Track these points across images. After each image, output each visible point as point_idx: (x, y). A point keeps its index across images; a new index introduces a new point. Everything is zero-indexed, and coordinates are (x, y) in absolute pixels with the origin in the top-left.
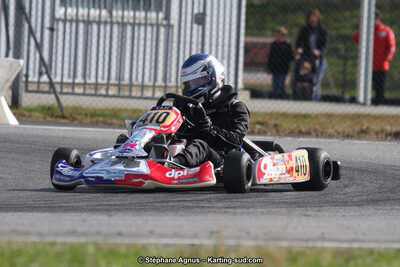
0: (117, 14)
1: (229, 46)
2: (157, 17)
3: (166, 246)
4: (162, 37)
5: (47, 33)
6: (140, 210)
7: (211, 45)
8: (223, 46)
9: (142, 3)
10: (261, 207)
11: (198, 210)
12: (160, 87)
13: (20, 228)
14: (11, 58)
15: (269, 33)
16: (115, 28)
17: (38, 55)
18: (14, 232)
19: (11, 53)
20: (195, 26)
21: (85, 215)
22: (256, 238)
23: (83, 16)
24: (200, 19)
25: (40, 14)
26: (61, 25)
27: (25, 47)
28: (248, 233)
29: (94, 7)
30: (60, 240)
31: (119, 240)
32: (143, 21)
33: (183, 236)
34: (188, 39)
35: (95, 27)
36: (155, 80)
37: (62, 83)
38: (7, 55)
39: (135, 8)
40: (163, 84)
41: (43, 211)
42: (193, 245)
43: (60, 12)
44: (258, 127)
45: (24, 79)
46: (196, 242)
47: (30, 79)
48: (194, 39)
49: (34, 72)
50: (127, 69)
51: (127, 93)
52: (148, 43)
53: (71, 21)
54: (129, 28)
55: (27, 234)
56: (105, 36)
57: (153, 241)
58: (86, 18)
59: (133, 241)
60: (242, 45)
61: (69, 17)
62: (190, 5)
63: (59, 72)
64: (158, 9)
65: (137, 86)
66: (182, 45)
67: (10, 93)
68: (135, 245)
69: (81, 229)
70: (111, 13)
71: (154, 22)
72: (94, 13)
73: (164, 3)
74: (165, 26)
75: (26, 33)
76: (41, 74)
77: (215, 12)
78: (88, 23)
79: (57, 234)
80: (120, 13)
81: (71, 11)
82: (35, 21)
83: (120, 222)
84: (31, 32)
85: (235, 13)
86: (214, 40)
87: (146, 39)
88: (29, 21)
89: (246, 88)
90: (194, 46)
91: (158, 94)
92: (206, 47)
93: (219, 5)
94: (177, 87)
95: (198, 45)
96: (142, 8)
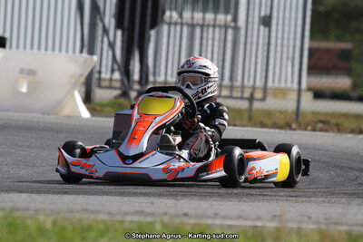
0: (187, 15)
1: (294, 47)
2: (226, 19)
3: (230, 226)
4: (230, 38)
6: (205, 196)
7: (276, 46)
8: (288, 47)
9: (211, 5)
10: (322, 196)
11: (261, 197)
12: (226, 87)
13: (90, 208)
14: (85, 55)
15: (333, 38)
16: (185, 29)
17: (110, 53)
18: (86, 210)
19: (85, 50)
20: (262, 28)
21: (152, 199)
22: (317, 222)
24: (266, 21)
27: (99, 44)
28: (310, 218)
30: (129, 218)
31: (186, 220)
32: (212, 23)
33: (247, 219)
34: (255, 39)
35: (166, 27)
36: (222, 78)
38: (81, 51)
39: (205, 11)
40: (229, 84)
41: (113, 195)
42: (256, 227)
44: (320, 125)
45: (97, 75)
46: (259, 224)
47: (103, 75)
48: (261, 40)
49: (107, 70)
52: (216, 43)
54: (198, 31)
55: (98, 212)
56: (175, 35)
57: (218, 222)
59: (199, 221)
62: (257, 8)
64: (227, 12)
66: (248, 47)
67: (83, 89)
68: (201, 225)
69: (148, 210)
70: (181, 16)
71: (222, 23)
74: (232, 28)
75: (101, 31)
76: (113, 71)
77: (281, 15)
79: (126, 214)
80: (190, 14)
82: (109, 21)
83: (187, 205)
84: (106, 31)
85: (300, 16)
86: (279, 41)
87: (213, 39)
88: (102, 21)
89: (309, 89)
90: (260, 47)
91: (225, 93)
92: (272, 48)
93: (285, 8)
94: (243, 86)
95: (263, 45)
96: (211, 10)
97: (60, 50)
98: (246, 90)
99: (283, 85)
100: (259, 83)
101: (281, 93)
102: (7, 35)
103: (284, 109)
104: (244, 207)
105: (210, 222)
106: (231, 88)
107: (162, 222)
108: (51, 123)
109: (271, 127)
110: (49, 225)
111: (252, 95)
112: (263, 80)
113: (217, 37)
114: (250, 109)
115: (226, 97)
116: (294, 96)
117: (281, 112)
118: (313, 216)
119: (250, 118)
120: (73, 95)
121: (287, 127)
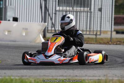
0: (75, 9)
1: (109, 18)
2: (87, 9)
3: (91, 79)
4: (89, 16)
5: (54, 15)
6: (83, 68)
7: (104, 18)
8: (107, 18)
9: (82, 5)
10: (120, 67)
11: (100, 68)
12: (88, 31)
13: (46, 75)
14: (43, 23)
15: (122, 14)
16: (74, 13)
17: (51, 22)
18: (45, 76)
19: (43, 21)
20: (99, 12)
21: (66, 70)
22: (118, 77)
23: (65, 9)
24: (100, 10)
25: (52, 9)
26: (58, 12)
27: (47, 19)
28: (116, 75)
29: (68, 7)
30: (58, 78)
31: (76, 78)
32: (83, 11)
33: (95, 77)
34: (97, 16)
36: (87, 29)
37: (58, 30)
38: (42, 22)
39: (81, 7)
41: (53, 69)
42: (99, 79)
43: (58, 8)
44: (118, 42)
45: (47, 29)
47: (49, 29)
48: (99, 16)
49: (50, 27)
50: (78, 25)
52: (85, 17)
53: (61, 11)
54: (79, 13)
55: (48, 76)
57: (87, 78)
58: (65, 10)
59: (80, 78)
60: (113, 17)
61: (60, 10)
62: (97, 5)
63: (58, 27)
64: (87, 7)
66: (95, 18)
67: (43, 33)
69: (65, 75)
70: (73, 8)
71: (86, 11)
72: (68, 8)
73: (89, 5)
74: (89, 12)
75: (47, 15)
76: (52, 27)
77: (105, 8)
79: (58, 76)
80: (76, 8)
81: (61, 8)
82: (50, 11)
83: (77, 72)
84: (49, 15)
85: (111, 8)
86: (105, 16)
87: (84, 16)
88: (48, 11)
89: (115, 31)
90: (99, 18)
91: (88, 33)
92: (102, 18)
93: (106, 5)
94: (93, 31)
96: (82, 7)
97: (35, 22)
98: (94, 32)
99: (106, 30)
100: (99, 29)
101: (106, 32)
102: (18, 17)
103: (107, 37)
104: (95, 72)
105: (84, 78)
106: (90, 31)
108: (33, 46)
109: (103, 44)
110: (33, 81)
111: (96, 33)
112: (100, 29)
113: (85, 15)
114: (96, 38)
115: (88, 35)
116: (110, 33)
117: (106, 38)
118: (117, 74)
119: (96, 41)
120: (40, 36)
121: (108, 44)
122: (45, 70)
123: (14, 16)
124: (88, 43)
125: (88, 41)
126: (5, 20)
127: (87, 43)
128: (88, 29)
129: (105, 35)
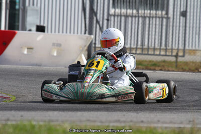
0: (141, 12)
1: (199, 28)
2: (162, 14)
3: (166, 128)
4: (164, 23)
5: (105, 22)
6: (153, 110)
7: (190, 27)
8: (196, 28)
9: (154, 6)
11: (183, 110)
12: (163, 49)
13: (91, 119)
14: (87, 35)
16: (140, 19)
18: (88, 120)
19: (87, 32)
20: (182, 18)
21: (124, 113)
23: (124, 13)
24: (184, 14)
25: (102, 12)
26: (112, 18)
27: (94, 29)
29: (129, 8)
30: (112, 124)
31: (142, 125)
32: (154, 16)
33: (175, 123)
34: (178, 24)
35: (130, 18)
36: (161, 45)
38: (85, 33)
39: (151, 9)
40: (165, 48)
41: (103, 111)
42: (180, 127)
43: (112, 11)
45: (93, 45)
46: (182, 126)
47: (97, 46)
48: (181, 24)
50: (146, 40)
51: (146, 53)
52: (157, 26)
53: (118, 16)
54: (147, 19)
55: (95, 121)
56: (135, 23)
57: (159, 125)
58: (125, 14)
59: (149, 125)
61: (116, 14)
62: (179, 7)
64: (162, 10)
65: (151, 49)
66: (174, 28)
67: (87, 53)
68: (150, 127)
69: (122, 119)
70: (138, 11)
71: (160, 16)
72: (130, 11)
74: (166, 18)
75: (95, 22)
77: (192, 10)
78: (126, 16)
79: (110, 122)
80: (143, 11)
81: (118, 11)
82: (99, 16)
83: (143, 116)
84: (98, 22)
86: (191, 25)
87: (156, 24)
88: (96, 16)
90: (181, 28)
91: (163, 53)
92: (188, 28)
93: (194, 7)
94: (172, 49)
95: (183, 27)
96: (154, 9)
97: (74, 33)
98: (174, 51)
99: (194, 48)
100: (181, 47)
101: (193, 52)
102: (45, 25)
103: (195, 61)
105: (156, 125)
106: (166, 50)
107: (130, 126)
109: (188, 71)
111: (177, 54)
112: (183, 46)
113: (158, 23)
114: (176, 62)
115: (163, 55)
116: (200, 53)
117: (193, 62)
119: (176, 66)
120: (81, 57)
121: (197, 71)
122: (89, 112)
123: (38, 24)
124: (163, 69)
125: (163, 66)
126: (24, 29)
127: (161, 70)
128: (163, 47)
129: (192, 57)
